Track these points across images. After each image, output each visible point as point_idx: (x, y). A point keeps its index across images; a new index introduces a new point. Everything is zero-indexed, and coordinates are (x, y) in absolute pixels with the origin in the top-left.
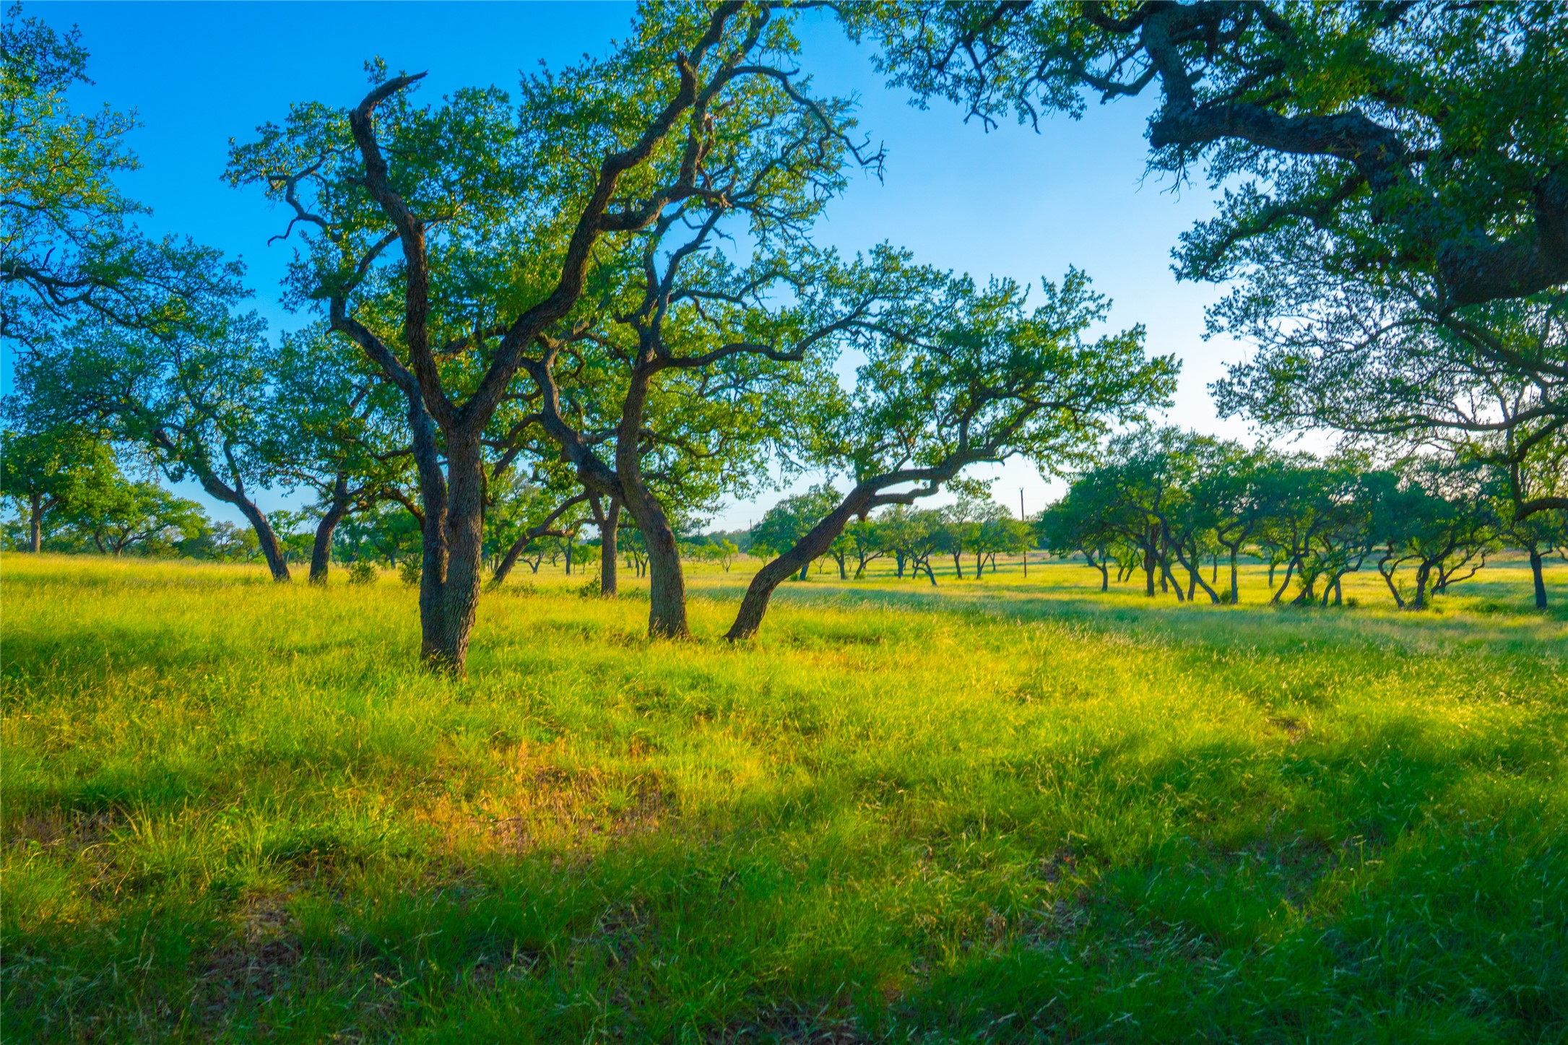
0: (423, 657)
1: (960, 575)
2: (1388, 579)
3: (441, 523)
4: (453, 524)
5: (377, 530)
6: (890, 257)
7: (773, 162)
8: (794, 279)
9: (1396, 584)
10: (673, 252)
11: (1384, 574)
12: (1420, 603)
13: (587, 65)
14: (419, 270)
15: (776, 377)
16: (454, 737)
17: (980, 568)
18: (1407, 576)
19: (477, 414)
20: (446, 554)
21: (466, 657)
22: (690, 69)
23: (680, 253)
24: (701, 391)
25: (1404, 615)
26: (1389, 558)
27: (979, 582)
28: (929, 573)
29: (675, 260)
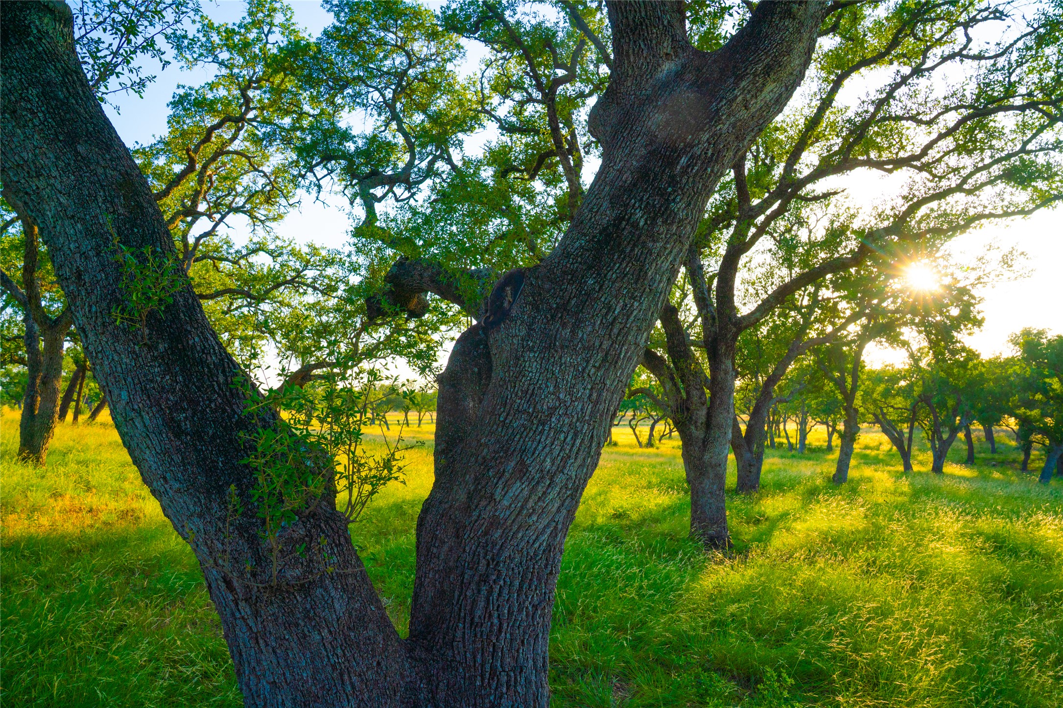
0: (19, 455)
1: (408, 424)
2: (634, 430)
3: (38, 381)
4: (44, 383)
5: (10, 383)
6: (315, 249)
7: (256, 192)
8: (271, 253)
9: (638, 433)
10: (197, 236)
11: (632, 427)
12: (650, 444)
13: (137, 147)
14: (33, 244)
15: (275, 302)
16: (29, 494)
17: (420, 421)
18: (644, 431)
19: (63, 323)
20: (39, 399)
21: (44, 456)
22: (193, 155)
23: (201, 237)
24: (229, 308)
25: (640, 450)
26: (634, 419)
27: (419, 429)
28: (386, 422)
29: (198, 239)
